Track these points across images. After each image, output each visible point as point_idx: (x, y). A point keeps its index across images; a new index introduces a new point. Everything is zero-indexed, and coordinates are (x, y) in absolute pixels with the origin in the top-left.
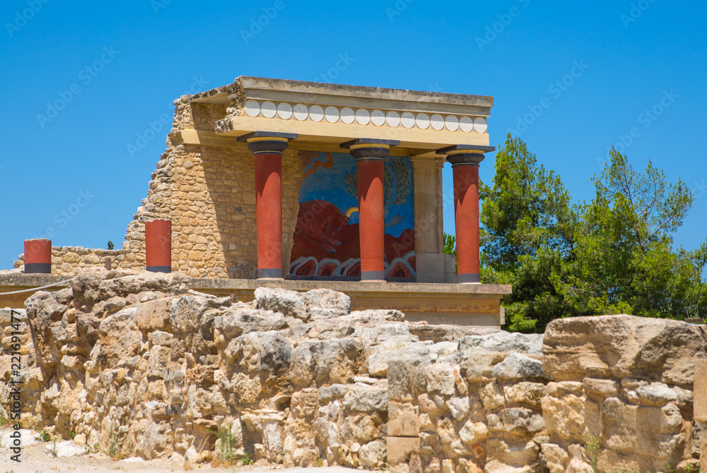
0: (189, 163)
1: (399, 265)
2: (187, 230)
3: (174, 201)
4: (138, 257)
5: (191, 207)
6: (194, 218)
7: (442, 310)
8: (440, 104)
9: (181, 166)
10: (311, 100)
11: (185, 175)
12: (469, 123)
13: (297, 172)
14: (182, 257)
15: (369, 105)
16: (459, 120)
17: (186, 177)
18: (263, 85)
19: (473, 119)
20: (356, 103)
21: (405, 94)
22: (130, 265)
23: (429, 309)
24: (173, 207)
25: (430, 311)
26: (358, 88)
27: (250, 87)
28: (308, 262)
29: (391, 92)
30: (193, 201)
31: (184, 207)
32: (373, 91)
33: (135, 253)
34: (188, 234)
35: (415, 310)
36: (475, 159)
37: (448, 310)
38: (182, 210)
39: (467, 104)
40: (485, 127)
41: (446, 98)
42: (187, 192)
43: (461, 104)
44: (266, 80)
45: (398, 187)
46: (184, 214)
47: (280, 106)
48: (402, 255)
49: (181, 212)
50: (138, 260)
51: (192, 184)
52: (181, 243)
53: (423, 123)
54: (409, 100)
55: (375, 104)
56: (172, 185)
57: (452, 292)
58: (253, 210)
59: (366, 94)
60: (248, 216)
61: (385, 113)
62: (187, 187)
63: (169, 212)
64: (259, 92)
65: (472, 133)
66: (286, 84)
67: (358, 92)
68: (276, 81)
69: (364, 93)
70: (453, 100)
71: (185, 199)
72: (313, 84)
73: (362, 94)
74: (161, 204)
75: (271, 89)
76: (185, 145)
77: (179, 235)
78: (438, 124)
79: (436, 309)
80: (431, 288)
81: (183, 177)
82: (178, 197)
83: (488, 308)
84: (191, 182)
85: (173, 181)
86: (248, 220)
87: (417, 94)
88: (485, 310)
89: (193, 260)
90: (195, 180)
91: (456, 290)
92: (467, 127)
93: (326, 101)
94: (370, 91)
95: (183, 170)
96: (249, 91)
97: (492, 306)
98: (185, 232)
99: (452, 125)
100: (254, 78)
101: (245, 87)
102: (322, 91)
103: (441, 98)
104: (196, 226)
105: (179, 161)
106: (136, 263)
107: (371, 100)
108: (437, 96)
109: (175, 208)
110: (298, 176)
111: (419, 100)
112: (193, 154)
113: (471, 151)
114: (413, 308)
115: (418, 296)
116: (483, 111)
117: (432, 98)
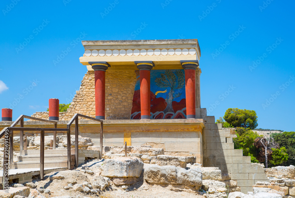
0: (90, 78)
1: (179, 114)
2: (89, 103)
3: (84, 93)
4: (70, 114)
5: (91, 95)
6: (92, 99)
7: (171, 130)
8: (171, 44)
9: (87, 79)
10: (112, 48)
11: (89, 83)
12: (187, 51)
13: (135, 79)
14: (87, 114)
15: (139, 47)
16: (182, 50)
17: (89, 84)
18: (91, 43)
19: (189, 49)
20: (133, 47)
21: (155, 41)
22: (67, 117)
23: (165, 130)
24: (84, 95)
25: (165, 131)
26: (133, 41)
27: (85, 45)
28: (139, 114)
29: (148, 41)
30: (92, 92)
31: (88, 95)
32: (140, 42)
33: (69, 113)
34: (90, 105)
35: (158, 131)
36: (189, 66)
37: (174, 130)
38: (87, 96)
39: (184, 43)
40: (195, 52)
41: (174, 42)
42: (90, 89)
43: (181, 43)
44: (92, 41)
45: (179, 82)
46: (88, 97)
47: (100, 51)
48: (180, 109)
49: (87, 97)
50: (70, 116)
51: (92, 86)
52: (87, 108)
53: (164, 53)
54: (156, 44)
55: (141, 47)
56: (84, 86)
57: (173, 122)
58: (116, 94)
59: (137, 43)
60: (114, 97)
61: (147, 50)
62: (89, 87)
63: (82, 97)
64: (90, 46)
65: (188, 55)
66: (100, 42)
67: (132, 43)
68: (96, 41)
69: (136, 43)
70: (177, 42)
71: (89, 92)
72: (112, 41)
73: (135, 43)
74: (79, 94)
75: (94, 44)
76: (89, 71)
77: (86, 105)
78: (171, 53)
79: (168, 130)
80: (163, 121)
81: (88, 83)
82: (86, 91)
83: (194, 129)
84: (91, 85)
85: (84, 85)
86: (114, 98)
87: (160, 41)
88: (192, 130)
89: (92, 115)
90: (93, 84)
91: (175, 122)
92: (185, 53)
93: (119, 47)
94: (138, 42)
95: (88, 81)
96: (86, 47)
97: (196, 128)
98: (89, 104)
99: (178, 53)
100: (87, 41)
101: (84, 45)
102: (117, 43)
103: (172, 42)
104: (93, 102)
105: (86, 78)
106: (70, 117)
107: (139, 45)
108: (170, 41)
109: (85, 96)
110: (136, 80)
111: (161, 44)
112: (92, 75)
113: (187, 63)
114: (157, 130)
115: (159, 125)
116: (193, 45)
117: (168, 42)
